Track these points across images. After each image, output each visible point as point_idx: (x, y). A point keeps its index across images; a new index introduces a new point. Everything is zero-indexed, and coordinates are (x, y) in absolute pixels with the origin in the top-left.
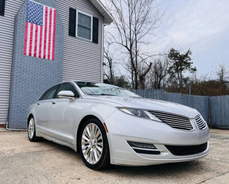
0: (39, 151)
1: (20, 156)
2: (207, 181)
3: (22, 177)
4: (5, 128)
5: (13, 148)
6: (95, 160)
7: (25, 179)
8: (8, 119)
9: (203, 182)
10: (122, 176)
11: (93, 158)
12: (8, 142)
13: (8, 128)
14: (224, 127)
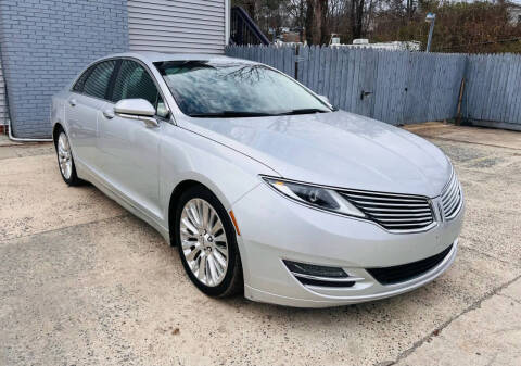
0: (87, 225)
1: (44, 244)
2: (443, 332)
3: (51, 325)
4: (7, 134)
5: (27, 211)
6: (210, 277)
7: (58, 333)
8: (9, 114)
9: (436, 333)
10: (270, 318)
11: (207, 272)
12: (17, 187)
13: (13, 135)
14: (487, 124)
